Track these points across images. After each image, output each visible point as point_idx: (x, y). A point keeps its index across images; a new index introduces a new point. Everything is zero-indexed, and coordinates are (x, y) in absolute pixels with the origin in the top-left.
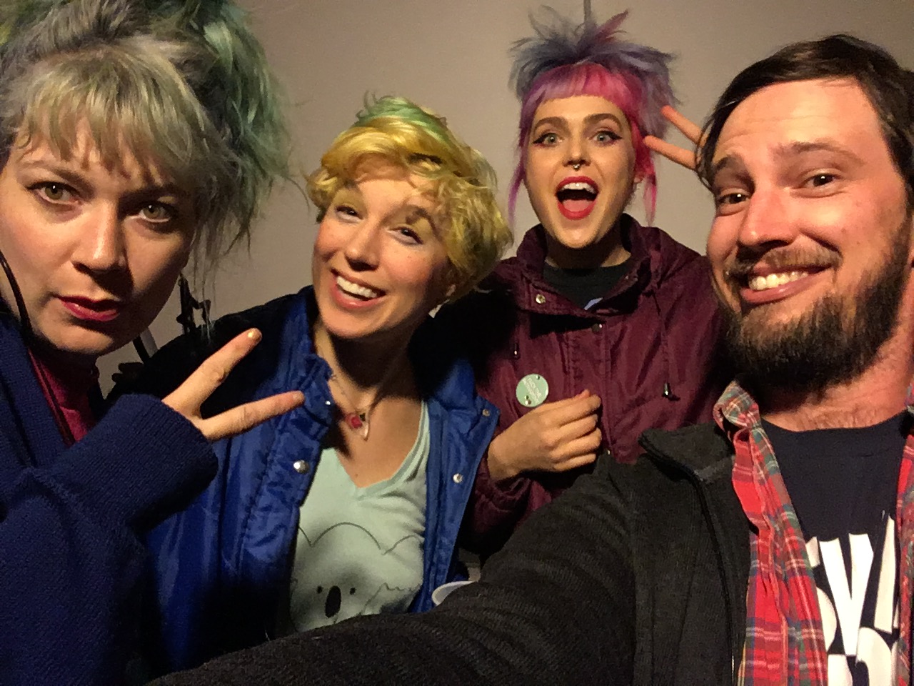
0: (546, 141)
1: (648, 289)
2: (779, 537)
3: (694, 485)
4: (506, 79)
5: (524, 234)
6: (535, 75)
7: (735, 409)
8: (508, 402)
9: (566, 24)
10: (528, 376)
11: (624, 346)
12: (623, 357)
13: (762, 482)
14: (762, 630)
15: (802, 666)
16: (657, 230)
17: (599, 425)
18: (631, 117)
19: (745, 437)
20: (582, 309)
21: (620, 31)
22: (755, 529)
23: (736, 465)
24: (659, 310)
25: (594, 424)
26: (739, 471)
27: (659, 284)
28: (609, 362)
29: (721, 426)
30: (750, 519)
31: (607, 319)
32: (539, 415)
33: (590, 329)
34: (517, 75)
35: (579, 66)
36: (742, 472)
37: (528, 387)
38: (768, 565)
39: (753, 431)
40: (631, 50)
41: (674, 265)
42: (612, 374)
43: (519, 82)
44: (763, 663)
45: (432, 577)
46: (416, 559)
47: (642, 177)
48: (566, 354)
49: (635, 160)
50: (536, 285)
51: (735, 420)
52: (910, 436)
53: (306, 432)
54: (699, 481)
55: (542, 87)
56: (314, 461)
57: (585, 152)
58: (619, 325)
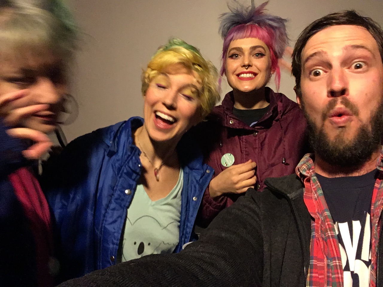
0: (234, 57)
1: (276, 118)
2: (323, 222)
3: (288, 201)
5: (225, 95)
6: (229, 28)
7: (305, 168)
8: (218, 164)
9: (242, 7)
10: (226, 154)
11: (266, 142)
12: (266, 147)
13: (316, 199)
14: (316, 261)
15: (333, 276)
16: (281, 94)
17: (255, 174)
18: (270, 46)
19: (309, 181)
20: (249, 127)
21: (265, 9)
22: (313, 219)
23: (305, 192)
24: (281, 127)
25: (253, 174)
26: (306, 195)
27: (282, 116)
28: (260, 149)
29: (299, 176)
30: (312, 215)
31: (259, 130)
32: (230, 170)
33: (252, 135)
34: (222, 28)
35: (248, 26)
36: (308, 195)
37: (226, 159)
38: (319, 234)
39: (312, 178)
40: (270, 18)
41: (287, 110)
42: (261, 153)
43: (223, 32)
44: (317, 275)
45: (183, 239)
46: (176, 231)
47: (274, 71)
48: (242, 145)
49: (271, 64)
50: (230, 116)
51: (304, 173)
52: (378, 179)
53: (131, 178)
54: (289, 199)
55: (232, 34)
56: (133, 190)
57: (250, 61)
58: (264, 133)
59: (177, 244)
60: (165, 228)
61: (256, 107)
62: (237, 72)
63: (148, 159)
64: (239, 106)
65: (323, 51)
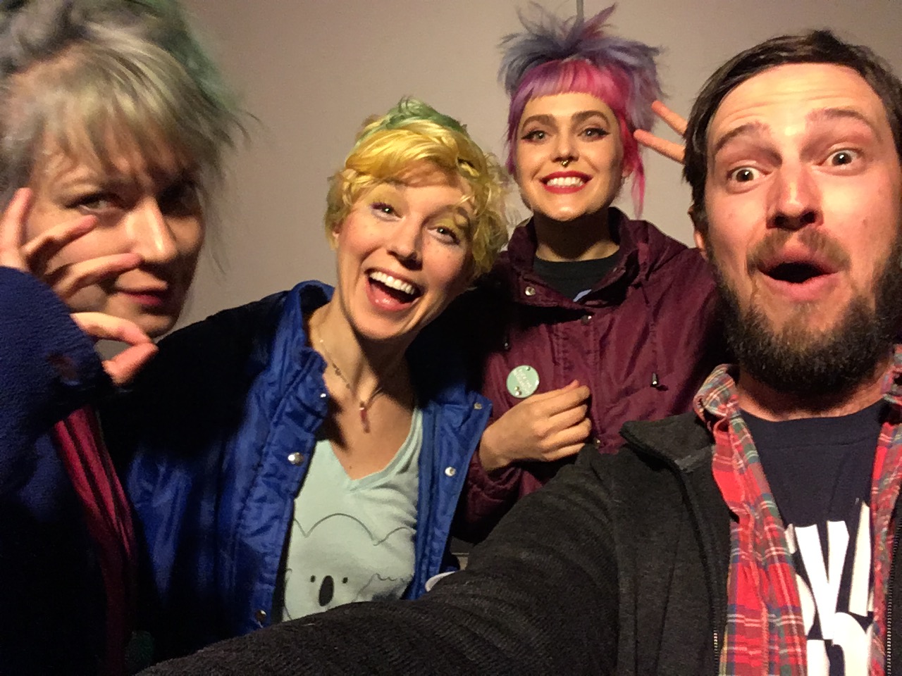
0: (535, 137)
1: (637, 280)
2: (758, 525)
3: (675, 476)
4: (496, 75)
5: (515, 228)
6: (523, 70)
7: (714, 399)
8: (500, 392)
9: (553, 19)
10: (519, 368)
11: (613, 336)
12: (611, 348)
13: (741, 472)
14: (742, 616)
15: (783, 652)
16: (645, 223)
17: (588, 415)
18: (620, 113)
19: (724, 428)
20: (571, 301)
22: (736, 518)
23: (716, 455)
24: (647, 302)
25: (582, 415)
26: (719, 460)
27: (647, 276)
28: (598, 353)
29: (701, 416)
30: (731, 508)
31: (595, 310)
32: (528, 405)
33: (579, 321)
34: (506, 70)
35: (566, 64)
36: (722, 461)
37: (518, 378)
38: (748, 552)
39: (732, 421)
40: (619, 45)
41: (662, 258)
42: (601, 365)
43: (508, 77)
44: (744, 649)
45: (424, 568)
46: (407, 549)
47: (630, 171)
48: (556, 346)
49: (622, 155)
50: (525, 277)
51: (715, 411)
52: (886, 424)
53: (301, 425)
54: (679, 471)
55: (531, 83)
56: (308, 453)
57: (573, 148)
58: (609, 315)
59: (410, 580)
60: (383, 541)
61: (589, 256)
62: (543, 174)
63: (345, 380)
64: (547, 255)
65: (759, 125)
